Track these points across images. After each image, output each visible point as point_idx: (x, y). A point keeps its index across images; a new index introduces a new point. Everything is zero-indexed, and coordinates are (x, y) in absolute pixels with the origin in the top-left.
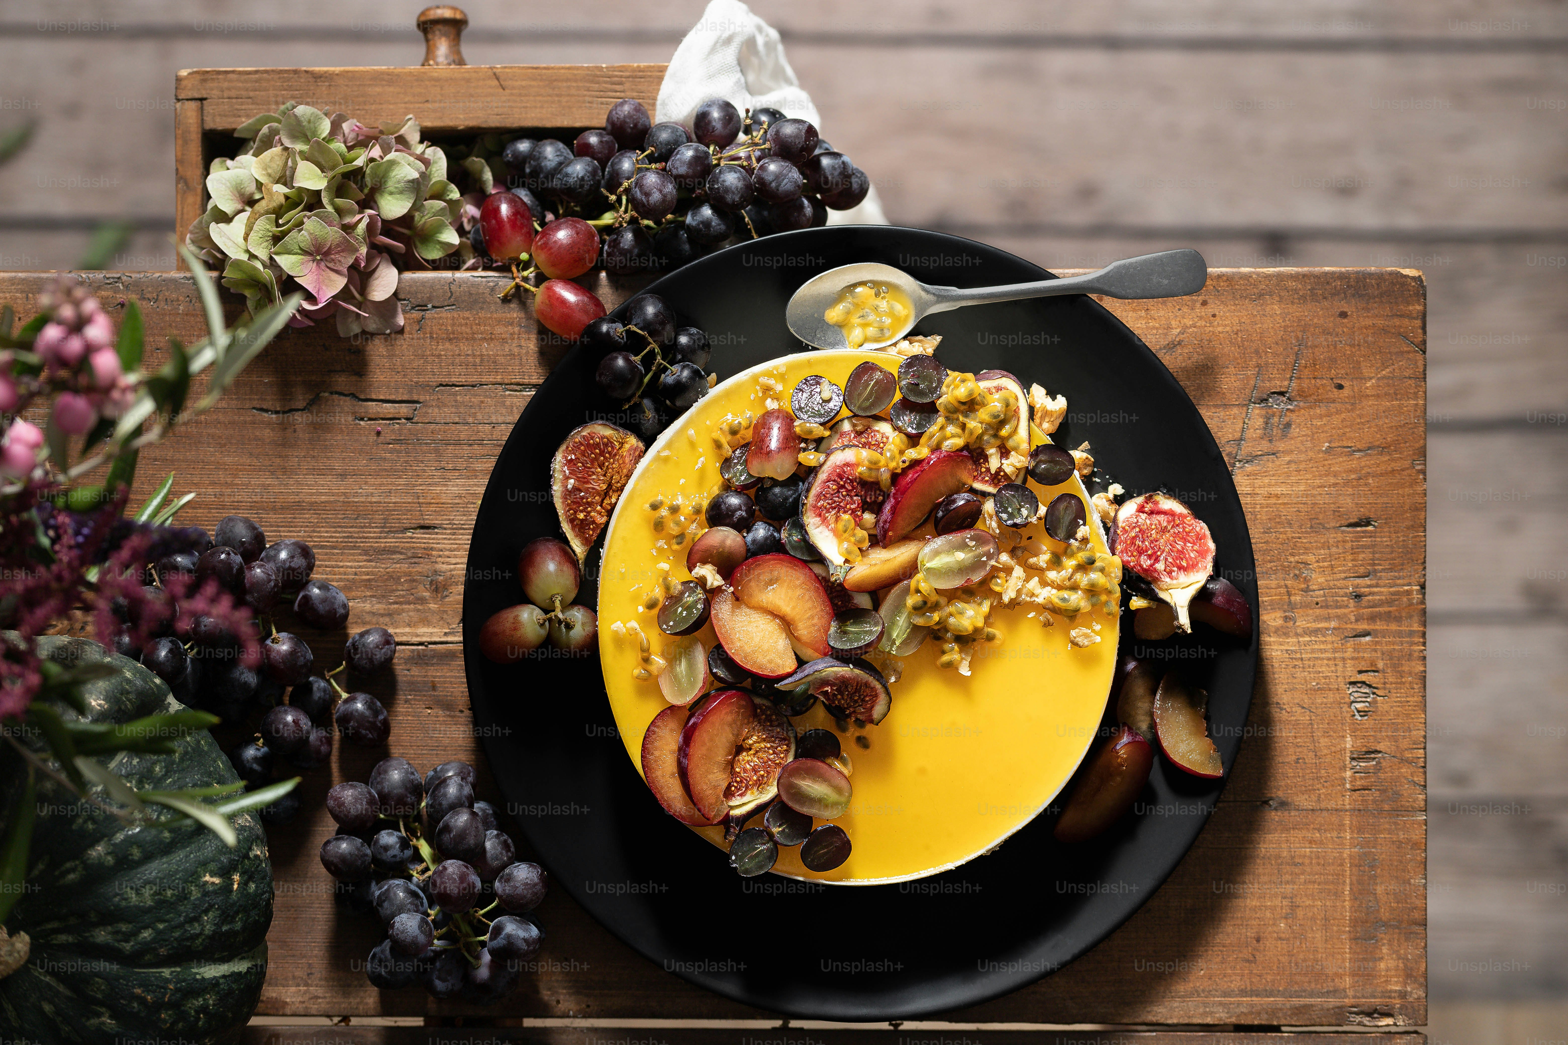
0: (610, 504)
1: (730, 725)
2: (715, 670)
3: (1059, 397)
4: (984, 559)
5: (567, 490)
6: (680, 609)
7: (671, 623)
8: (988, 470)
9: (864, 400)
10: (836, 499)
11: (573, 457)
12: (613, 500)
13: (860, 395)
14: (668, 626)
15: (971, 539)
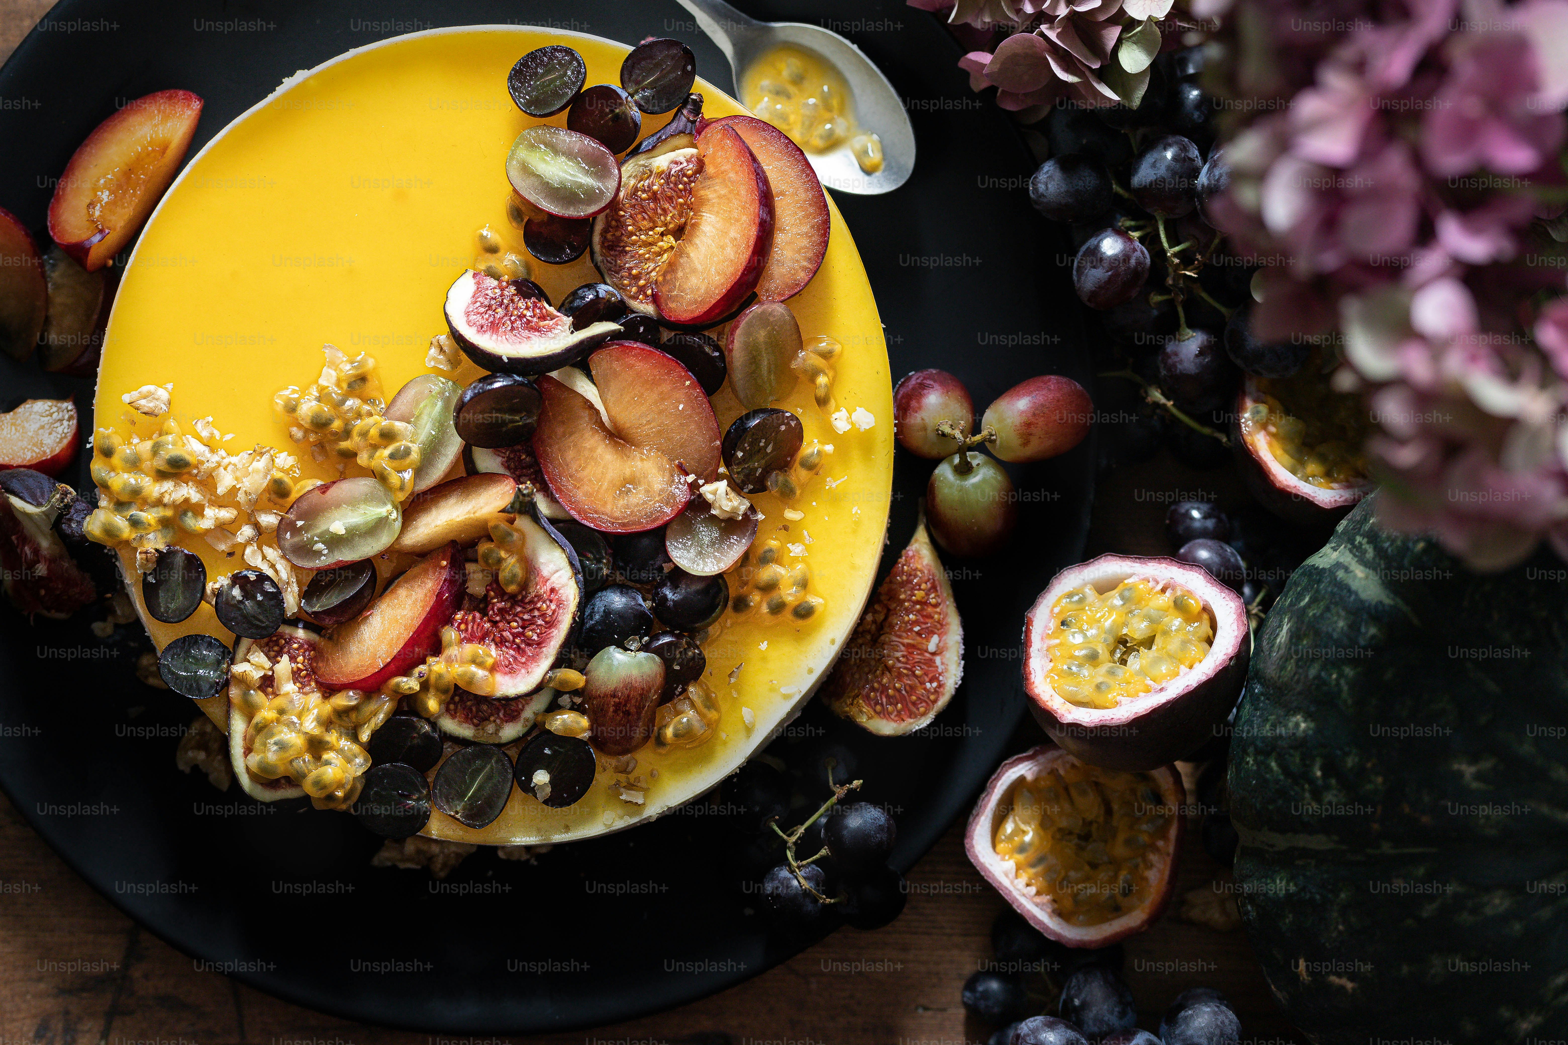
0: (875, 612)
1: (694, 271)
2: (717, 354)
3: (187, 770)
4: (300, 523)
5: (939, 635)
6: (769, 450)
7: (783, 428)
8: (293, 659)
9: (483, 768)
10: (526, 617)
11: (928, 685)
12: (869, 617)
13: (489, 778)
14: (788, 424)
15: (319, 553)
